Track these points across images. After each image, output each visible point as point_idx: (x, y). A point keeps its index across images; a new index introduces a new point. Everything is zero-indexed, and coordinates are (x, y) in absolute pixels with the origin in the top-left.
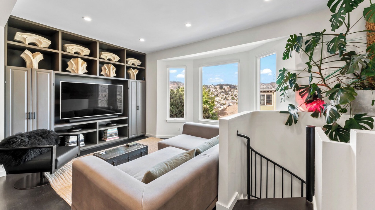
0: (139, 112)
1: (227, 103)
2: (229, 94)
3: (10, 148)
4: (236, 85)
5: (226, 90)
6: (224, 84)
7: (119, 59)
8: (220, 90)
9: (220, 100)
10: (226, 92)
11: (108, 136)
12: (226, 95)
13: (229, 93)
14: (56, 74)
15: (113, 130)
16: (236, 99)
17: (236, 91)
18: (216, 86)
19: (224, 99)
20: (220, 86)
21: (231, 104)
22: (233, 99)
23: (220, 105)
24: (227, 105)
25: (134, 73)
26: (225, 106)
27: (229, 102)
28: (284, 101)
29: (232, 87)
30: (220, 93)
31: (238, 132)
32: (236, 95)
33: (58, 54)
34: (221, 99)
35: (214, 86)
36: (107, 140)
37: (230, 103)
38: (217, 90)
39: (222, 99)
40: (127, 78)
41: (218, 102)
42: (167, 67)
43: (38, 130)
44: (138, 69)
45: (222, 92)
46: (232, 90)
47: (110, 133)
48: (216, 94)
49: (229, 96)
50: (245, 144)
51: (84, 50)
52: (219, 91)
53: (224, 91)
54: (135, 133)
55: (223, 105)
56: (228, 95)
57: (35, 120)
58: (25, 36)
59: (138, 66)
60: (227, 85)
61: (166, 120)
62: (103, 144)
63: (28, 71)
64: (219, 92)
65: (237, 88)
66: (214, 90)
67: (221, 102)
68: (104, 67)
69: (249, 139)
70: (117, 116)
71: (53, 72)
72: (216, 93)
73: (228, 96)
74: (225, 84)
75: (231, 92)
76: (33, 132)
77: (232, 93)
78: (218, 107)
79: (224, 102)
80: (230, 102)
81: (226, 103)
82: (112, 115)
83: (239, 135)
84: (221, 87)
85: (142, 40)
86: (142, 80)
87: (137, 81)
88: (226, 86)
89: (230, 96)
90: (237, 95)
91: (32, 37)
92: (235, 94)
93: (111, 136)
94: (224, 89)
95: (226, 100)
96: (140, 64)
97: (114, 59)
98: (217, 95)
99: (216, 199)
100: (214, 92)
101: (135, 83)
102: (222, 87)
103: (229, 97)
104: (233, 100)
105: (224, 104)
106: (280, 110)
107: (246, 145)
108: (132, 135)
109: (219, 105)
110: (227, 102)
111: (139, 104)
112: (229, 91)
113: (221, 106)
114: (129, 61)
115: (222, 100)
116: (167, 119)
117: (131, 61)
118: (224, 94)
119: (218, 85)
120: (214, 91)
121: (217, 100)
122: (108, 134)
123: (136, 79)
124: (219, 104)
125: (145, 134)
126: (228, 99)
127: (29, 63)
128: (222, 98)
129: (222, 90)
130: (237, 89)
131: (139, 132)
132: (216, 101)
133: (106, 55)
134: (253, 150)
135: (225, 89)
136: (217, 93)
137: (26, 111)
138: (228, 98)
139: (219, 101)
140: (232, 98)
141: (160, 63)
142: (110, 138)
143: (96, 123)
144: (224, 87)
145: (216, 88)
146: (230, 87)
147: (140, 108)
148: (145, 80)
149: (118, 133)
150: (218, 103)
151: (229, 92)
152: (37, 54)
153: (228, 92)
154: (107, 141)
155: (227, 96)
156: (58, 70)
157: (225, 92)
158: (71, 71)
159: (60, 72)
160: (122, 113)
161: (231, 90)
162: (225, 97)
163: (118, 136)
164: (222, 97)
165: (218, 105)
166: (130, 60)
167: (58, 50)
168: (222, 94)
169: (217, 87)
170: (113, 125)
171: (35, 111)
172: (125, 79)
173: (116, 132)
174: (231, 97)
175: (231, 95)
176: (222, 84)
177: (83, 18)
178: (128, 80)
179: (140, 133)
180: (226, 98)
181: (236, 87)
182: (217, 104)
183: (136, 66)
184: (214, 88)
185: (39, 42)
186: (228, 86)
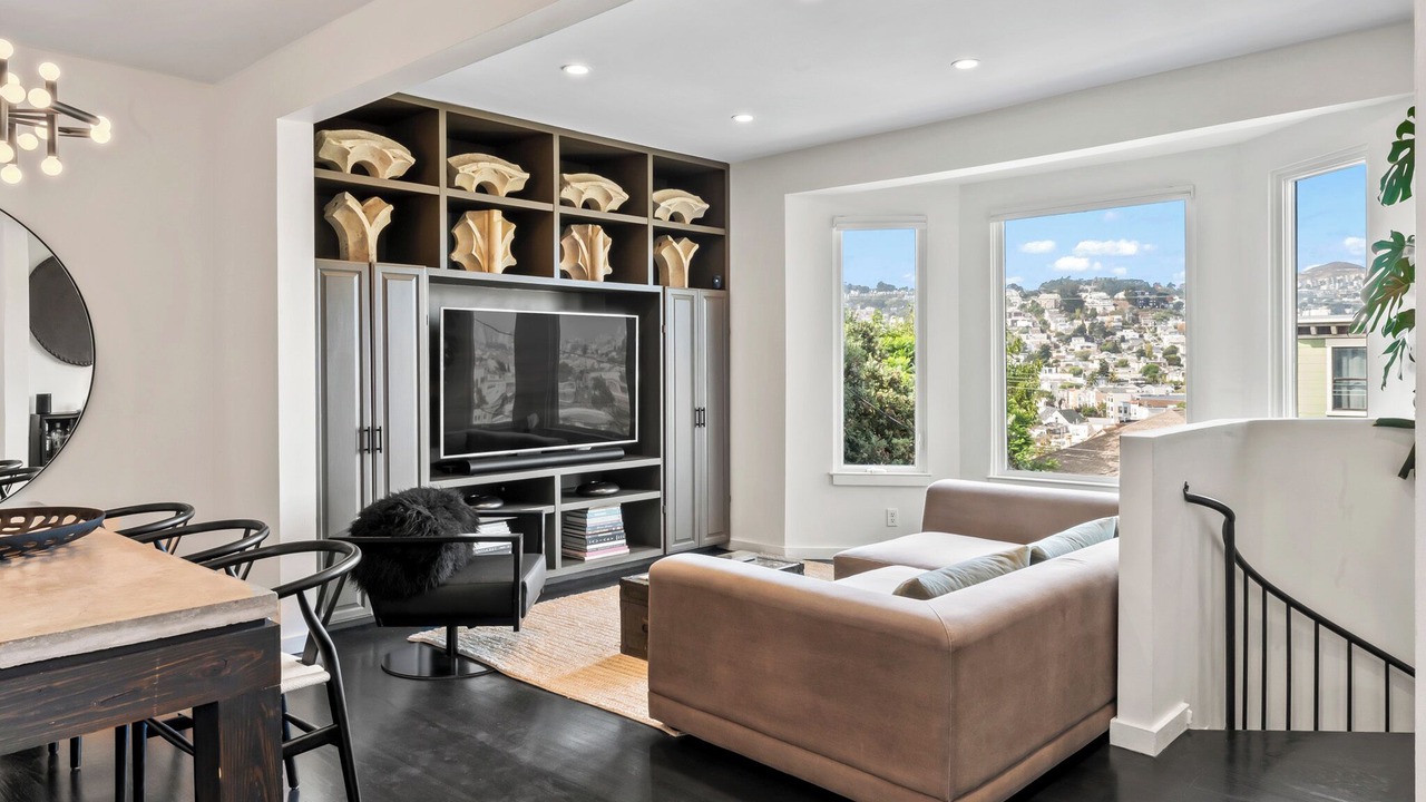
0: (704, 434)
1: (1109, 404)
2: (1124, 346)
3: (397, 538)
4: (1170, 285)
5: (1106, 319)
6: (1089, 283)
7: (627, 197)
8: (1062, 318)
9: (1063, 387)
10: (1106, 332)
11: (592, 539)
12: (1103, 355)
13: (1123, 339)
14: (433, 280)
15: (604, 514)
16: (1174, 375)
17: (1172, 322)
18: (1036, 294)
19: (1092, 381)
20: (1062, 293)
21: (1140, 413)
22: (1152, 375)
23: (1062, 420)
24: (1111, 421)
25: (680, 254)
26: (1098, 426)
27: (1129, 399)
28: (1401, 378)
29: (1147, 302)
30: (1068, 340)
31: (1186, 487)
32: (1174, 350)
33: (436, 198)
34: (1069, 378)
35: (1025, 296)
36: (588, 558)
37: (1134, 407)
38: (1045, 323)
39: (1080, 380)
40: (656, 282)
41: (1052, 397)
42: (833, 222)
43: (388, 499)
44: (693, 237)
45: (1080, 332)
46: (1147, 320)
47: (594, 528)
48: (1034, 349)
49: (1126, 356)
50: (1214, 540)
51: (508, 173)
52: (1060, 324)
53: (1093, 326)
54: (689, 535)
55: (1082, 421)
56: (1116, 350)
57: (380, 457)
58: (347, 144)
59: (695, 222)
60: (1111, 287)
61: (832, 476)
62: (573, 570)
63: (360, 273)
64: (1059, 334)
65: (1179, 306)
66: (1022, 323)
67: (1074, 400)
68: (573, 237)
69: (1230, 517)
70: (622, 453)
71: (424, 272)
72: (1034, 341)
73: (1118, 357)
74: (1096, 281)
75: (1141, 331)
76: (378, 505)
77: (1146, 337)
78: (1054, 432)
79: (1090, 398)
80: (1134, 401)
81: (1103, 406)
82: (594, 450)
83: (1191, 499)
84: (1072, 302)
85: (744, 118)
86: (712, 286)
87: (694, 292)
88: (1104, 295)
89: (1130, 358)
90: (1182, 350)
91: (366, 144)
92: (1166, 344)
93: (601, 540)
94: (1094, 314)
95: (1102, 384)
96: (701, 215)
97: (609, 198)
98: (1045, 352)
99: (1109, 709)
100: (1024, 337)
101: (688, 302)
102: (1081, 303)
103: (1124, 364)
104: (1154, 382)
105: (1092, 413)
106: (1375, 416)
107: (1219, 547)
108: (676, 542)
109: (1056, 417)
110: (1115, 401)
111: (704, 400)
112: (1125, 325)
113: (1072, 427)
114: (662, 204)
115: (1078, 387)
116: (834, 472)
117: (669, 202)
118: (1094, 346)
119: (1048, 288)
120: (1026, 330)
121: (1045, 387)
122: (589, 531)
123: (690, 286)
124: (1057, 414)
125: (728, 541)
126: (1119, 381)
127: (355, 244)
128: (1078, 373)
129: (1078, 323)
130: (1183, 311)
131: (704, 532)
132: (1042, 393)
133: (581, 186)
134: (1249, 572)
135: (1099, 310)
136: (1042, 338)
137: (358, 425)
138: (1121, 374)
139: (1059, 394)
140: (1146, 371)
141: (799, 209)
142: (597, 549)
143: (552, 479)
144: (1094, 299)
145: (1038, 311)
146: (1133, 301)
147: (709, 418)
148: (724, 286)
149: (625, 527)
150: (1050, 404)
151: (1129, 334)
152: (375, 205)
153: (1119, 334)
154: (586, 559)
155: (1112, 359)
156: (437, 265)
157: (1100, 333)
158: (464, 262)
159: (443, 271)
160: (636, 441)
161: (1135, 320)
162: (1096, 366)
163: (624, 541)
164: (1081, 365)
165: (1051, 420)
166: (663, 200)
167: (436, 183)
168: (1078, 349)
169: (1048, 300)
170: (604, 491)
171: (380, 423)
172: (650, 287)
173: (615, 525)
174: (1137, 366)
175: (1141, 354)
176: (1080, 282)
177: (563, 68)
178: (659, 289)
179: (709, 535)
180: (1104, 370)
181: (1177, 299)
182: (1047, 413)
183: (686, 226)
184: (1023, 306)
185: (381, 158)
186: (1121, 295)
